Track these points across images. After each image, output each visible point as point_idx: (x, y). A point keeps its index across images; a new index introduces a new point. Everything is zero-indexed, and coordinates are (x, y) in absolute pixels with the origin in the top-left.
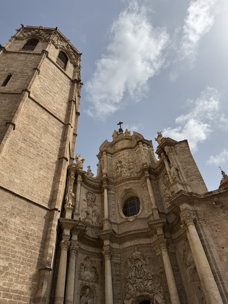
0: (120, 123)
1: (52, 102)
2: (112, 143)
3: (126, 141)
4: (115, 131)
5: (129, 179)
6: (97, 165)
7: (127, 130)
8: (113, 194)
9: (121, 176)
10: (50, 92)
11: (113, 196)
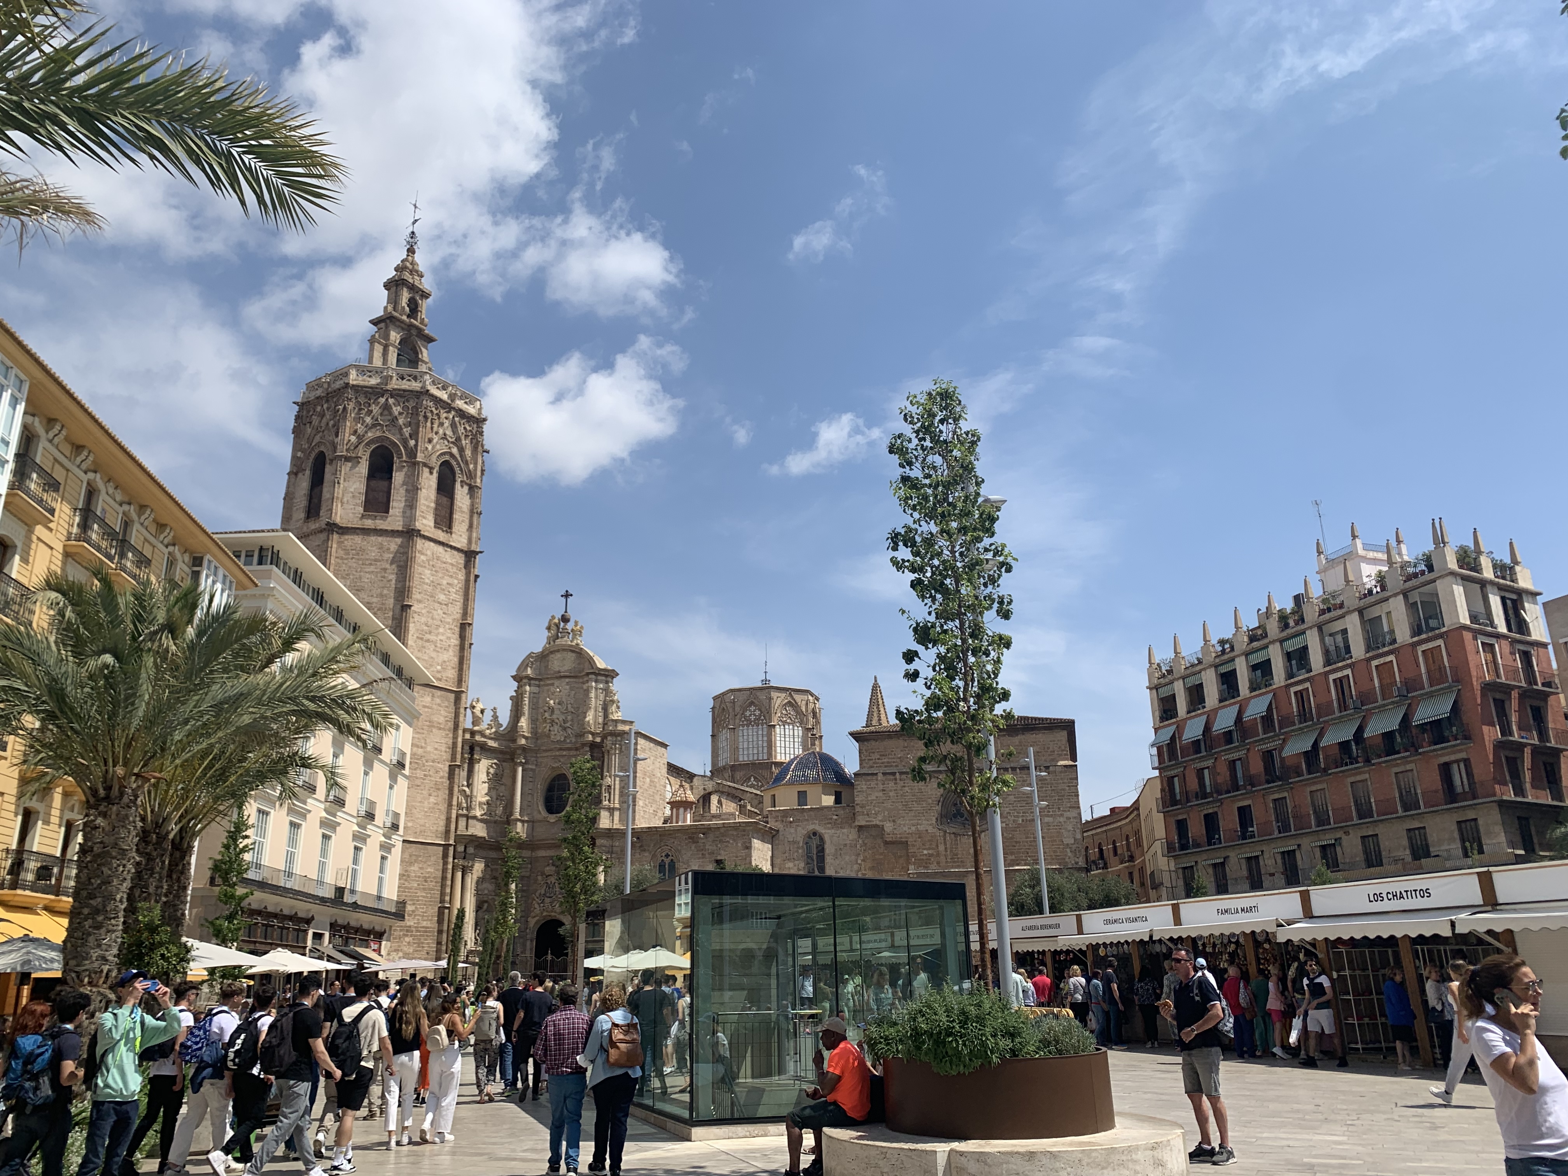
0: (567, 595)
1: (434, 655)
2: (542, 652)
3: (571, 656)
4: (553, 617)
5: (561, 749)
6: (512, 698)
7: (576, 623)
8: (532, 770)
9: (549, 736)
10: (430, 633)
11: (531, 774)
